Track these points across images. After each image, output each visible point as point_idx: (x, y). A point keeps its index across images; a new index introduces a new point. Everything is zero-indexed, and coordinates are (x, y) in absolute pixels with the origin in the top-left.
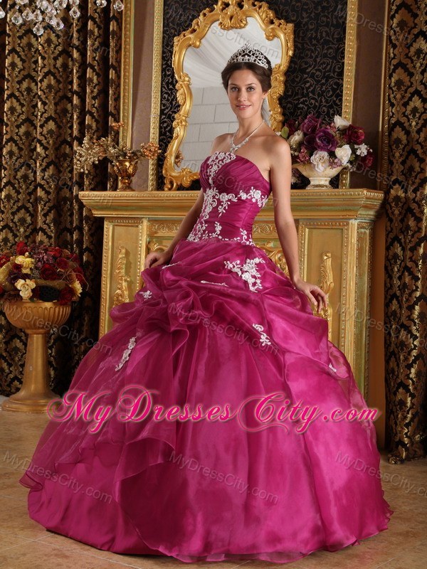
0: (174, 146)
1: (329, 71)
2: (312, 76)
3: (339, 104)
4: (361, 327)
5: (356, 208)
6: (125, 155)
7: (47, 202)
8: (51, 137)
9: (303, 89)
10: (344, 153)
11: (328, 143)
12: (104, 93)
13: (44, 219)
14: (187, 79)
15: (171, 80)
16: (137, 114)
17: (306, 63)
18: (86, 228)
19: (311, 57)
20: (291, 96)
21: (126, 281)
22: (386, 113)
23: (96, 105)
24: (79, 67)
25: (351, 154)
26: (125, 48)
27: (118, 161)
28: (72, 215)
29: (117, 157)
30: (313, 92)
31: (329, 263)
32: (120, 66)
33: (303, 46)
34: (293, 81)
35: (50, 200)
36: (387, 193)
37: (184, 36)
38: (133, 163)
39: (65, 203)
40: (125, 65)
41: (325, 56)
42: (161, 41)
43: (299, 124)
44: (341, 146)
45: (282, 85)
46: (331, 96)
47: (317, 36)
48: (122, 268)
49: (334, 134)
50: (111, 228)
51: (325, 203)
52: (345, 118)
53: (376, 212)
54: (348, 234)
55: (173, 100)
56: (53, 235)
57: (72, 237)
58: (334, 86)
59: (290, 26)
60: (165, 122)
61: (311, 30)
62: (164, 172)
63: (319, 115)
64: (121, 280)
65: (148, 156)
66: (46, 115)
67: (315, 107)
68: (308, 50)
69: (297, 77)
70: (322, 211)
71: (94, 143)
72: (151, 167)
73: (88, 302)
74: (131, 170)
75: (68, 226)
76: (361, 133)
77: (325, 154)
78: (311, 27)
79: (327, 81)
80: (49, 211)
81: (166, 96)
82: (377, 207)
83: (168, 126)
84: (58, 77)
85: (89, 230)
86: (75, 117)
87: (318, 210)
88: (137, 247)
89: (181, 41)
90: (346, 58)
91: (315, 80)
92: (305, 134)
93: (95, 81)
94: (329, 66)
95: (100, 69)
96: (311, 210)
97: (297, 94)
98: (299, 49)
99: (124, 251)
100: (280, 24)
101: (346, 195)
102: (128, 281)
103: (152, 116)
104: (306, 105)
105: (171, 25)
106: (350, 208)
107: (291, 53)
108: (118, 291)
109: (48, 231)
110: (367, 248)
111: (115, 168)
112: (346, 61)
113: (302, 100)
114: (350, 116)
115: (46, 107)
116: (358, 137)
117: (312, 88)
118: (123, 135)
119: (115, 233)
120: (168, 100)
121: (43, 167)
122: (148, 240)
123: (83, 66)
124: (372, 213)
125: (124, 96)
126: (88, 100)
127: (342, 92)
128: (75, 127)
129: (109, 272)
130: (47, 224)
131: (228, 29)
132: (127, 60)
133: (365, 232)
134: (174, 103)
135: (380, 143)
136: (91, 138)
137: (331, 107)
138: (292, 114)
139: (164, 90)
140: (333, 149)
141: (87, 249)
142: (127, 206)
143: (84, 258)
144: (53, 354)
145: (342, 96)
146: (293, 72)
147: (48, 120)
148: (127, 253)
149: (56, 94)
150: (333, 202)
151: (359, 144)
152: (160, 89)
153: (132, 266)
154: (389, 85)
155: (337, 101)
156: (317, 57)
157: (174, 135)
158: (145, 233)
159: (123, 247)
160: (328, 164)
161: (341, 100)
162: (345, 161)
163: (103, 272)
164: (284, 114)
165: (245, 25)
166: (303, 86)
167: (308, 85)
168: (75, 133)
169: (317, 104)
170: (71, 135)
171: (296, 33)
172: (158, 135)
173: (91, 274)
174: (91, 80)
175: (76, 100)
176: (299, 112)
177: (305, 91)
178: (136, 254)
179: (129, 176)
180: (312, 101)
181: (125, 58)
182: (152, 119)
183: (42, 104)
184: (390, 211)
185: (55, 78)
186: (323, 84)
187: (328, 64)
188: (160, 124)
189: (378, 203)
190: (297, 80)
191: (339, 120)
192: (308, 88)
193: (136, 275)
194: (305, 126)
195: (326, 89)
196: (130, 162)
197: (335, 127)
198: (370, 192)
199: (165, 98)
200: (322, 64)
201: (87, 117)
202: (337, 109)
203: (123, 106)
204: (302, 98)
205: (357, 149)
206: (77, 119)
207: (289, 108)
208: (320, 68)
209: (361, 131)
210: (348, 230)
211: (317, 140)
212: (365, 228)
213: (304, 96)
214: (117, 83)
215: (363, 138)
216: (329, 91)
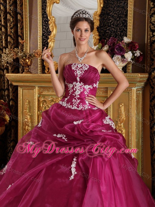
1: (121, 14)
2: (113, 17)
3: (126, 30)
4: (139, 138)
5: (135, 82)
6: (26, 56)
9: (108, 23)
10: (129, 56)
11: (121, 51)
12: (16, 26)
14: (54, 19)
15: (46, 19)
16: (32, 36)
17: (109, 10)
18: (11, 90)
19: (112, 7)
20: (102, 27)
22: (149, 35)
23: (12, 32)
24: (4, 14)
25: (132, 56)
26: (25, 4)
27: (23, 59)
28: (4, 83)
29: (22, 57)
30: (113, 24)
31: (123, 109)
33: (108, 2)
34: (104, 19)
36: (150, 74)
38: (30, 60)
39: (1, 77)
40: (25, 12)
41: (119, 6)
43: (107, 42)
44: (127, 52)
45: (99, 22)
46: (122, 26)
48: (27, 109)
49: (123, 46)
50: (21, 91)
52: (129, 37)
53: (145, 83)
54: (131, 95)
55: (48, 29)
57: (5, 93)
58: (123, 21)
60: (45, 39)
62: (45, 64)
63: (116, 35)
64: (27, 114)
65: (36, 57)
67: (114, 32)
68: (111, 4)
69: (105, 17)
71: (11, 51)
72: (39, 61)
73: (13, 123)
74: (29, 63)
75: (3, 88)
76: (137, 45)
77: (120, 56)
79: (120, 19)
81: (45, 27)
82: (145, 81)
83: (46, 41)
85: (12, 90)
86: (3, 37)
88: (33, 99)
90: (128, 8)
91: (114, 18)
92: (110, 47)
93: (11, 20)
94: (121, 12)
95: (13, 14)
96: (113, 83)
97: (105, 25)
98: (106, 3)
99: (27, 101)
101: (130, 76)
102: (30, 115)
103: (39, 36)
104: (110, 31)
106: (132, 82)
107: (102, 5)
108: (26, 120)
110: (141, 100)
111: (22, 62)
113: (108, 28)
114: (131, 36)
116: (135, 47)
117: (113, 23)
118: (26, 46)
119: (23, 93)
122: (38, 96)
123: (6, 13)
124: (143, 84)
125: (25, 27)
126: (8, 30)
127: (127, 24)
128: (3, 42)
129: (21, 111)
132: (26, 10)
133: (140, 93)
134: (48, 30)
135: (146, 49)
136: (11, 48)
137: (122, 32)
138: (103, 35)
139: (43, 24)
140: (123, 54)
141: (12, 99)
142: (28, 81)
143: (11, 103)
145: (127, 26)
146: (103, 15)
148: (29, 102)
151: (136, 51)
152: (41, 24)
153: (32, 108)
154: (150, 21)
155: (125, 29)
156: (114, 7)
157: (49, 46)
158: (37, 93)
159: (27, 99)
160: (121, 61)
161: (127, 28)
162: (129, 59)
163: (19, 111)
164: (99, 35)
166: (108, 21)
167: (111, 21)
168: (4, 45)
169: (115, 30)
170: (2, 45)
172: (41, 46)
173: (14, 111)
174: (9, 20)
175: (3, 29)
176: (107, 34)
178: (33, 102)
179: (28, 66)
180: (113, 29)
181: (25, 9)
182: (38, 38)
184: (152, 83)
186: (118, 21)
187: (120, 11)
188: (42, 40)
189: (145, 79)
190: (106, 19)
191: (126, 39)
192: (111, 23)
193: (33, 112)
194: (109, 42)
195: (119, 23)
196: (28, 60)
197: (124, 43)
198: (142, 75)
199: (44, 28)
200: (117, 11)
201: (8, 38)
202: (125, 33)
203: (25, 32)
204: (108, 27)
205: (135, 53)
206: (4, 38)
207: (102, 33)
208: (116, 13)
209: (136, 44)
210: (131, 92)
211: (115, 50)
212: (140, 91)
213: (109, 26)
214: (21, 21)
215: (138, 47)
216: (121, 24)
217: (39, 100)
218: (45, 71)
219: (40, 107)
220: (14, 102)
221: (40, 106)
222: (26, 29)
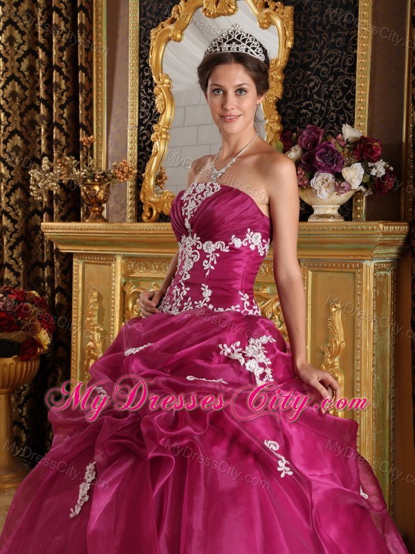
0: (153, 165)
1: (338, 65)
2: (317, 73)
3: (351, 107)
4: (383, 398)
5: (371, 246)
6: (93, 178)
7: (13, 233)
8: (17, 154)
9: (306, 89)
11: (332, 161)
13: (10, 253)
14: (167, 81)
15: (150, 83)
16: (112, 126)
17: (309, 56)
18: (57, 264)
19: (316, 48)
20: (290, 99)
21: (98, 331)
22: (410, 119)
23: (65, 115)
24: (46, 70)
25: (364, 175)
26: (97, 45)
27: (86, 185)
28: (42, 247)
29: (85, 180)
30: (318, 93)
31: (338, 317)
32: (91, 68)
33: (305, 34)
34: (294, 80)
35: (16, 230)
36: (413, 225)
37: (163, 27)
38: (104, 187)
40: (97, 66)
42: (138, 34)
43: (297, 137)
44: (349, 165)
45: (280, 86)
46: (341, 98)
47: (321, 21)
48: (94, 316)
49: (340, 149)
50: (81, 266)
51: (332, 239)
52: (359, 125)
53: (399, 249)
54: (361, 280)
55: (152, 107)
56: (21, 272)
57: (44, 274)
58: (344, 85)
59: (289, 9)
60: (145, 134)
61: (315, 13)
62: (141, 197)
63: (326, 121)
64: (93, 329)
65: (120, 178)
66: (10, 129)
67: (321, 113)
68: (312, 39)
69: (298, 75)
70: (327, 249)
72: (129, 190)
75: (40, 260)
76: (377, 147)
77: (330, 176)
78: (314, 9)
79: (335, 78)
80: (16, 243)
81: (145, 102)
82: (400, 244)
83: (147, 139)
84: (23, 83)
85: (61, 266)
86: (43, 130)
87: (323, 249)
88: (110, 289)
89: (159, 33)
90: (358, 48)
91: (321, 78)
92: (304, 150)
93: (63, 87)
94: (338, 59)
95: (68, 72)
96: (313, 249)
97: (299, 96)
98: (300, 38)
99: (95, 294)
100: (277, 7)
101: (356, 230)
102: (101, 332)
103: (129, 126)
104: (310, 111)
105: (148, 14)
106: (363, 246)
107: (289, 44)
108: (90, 344)
109: (15, 267)
110: (389, 295)
112: (359, 52)
113: (305, 104)
114: (365, 124)
115: (10, 119)
116: (373, 153)
117: (317, 89)
118: (98, 151)
119: (86, 273)
120: (147, 107)
121: (9, 191)
122: (123, 281)
123: (50, 68)
124: (393, 250)
125: (97, 103)
126: (55, 111)
127: (354, 92)
128: (43, 142)
129: (79, 319)
130: (14, 259)
131: (214, 16)
132: (100, 60)
133: (386, 275)
134: (154, 111)
135: (404, 159)
137: (341, 112)
138: (293, 122)
139: (142, 95)
140: (338, 170)
141: (59, 289)
142: (96, 241)
143: (56, 300)
144: (24, 414)
145: (354, 97)
146: (293, 69)
147: (12, 134)
148: (100, 297)
149: (21, 103)
150: (339, 239)
151: (374, 161)
152: (137, 94)
153: (106, 313)
155: (349, 104)
156: (322, 48)
157: (153, 151)
158: (119, 273)
159: (94, 290)
160: (333, 189)
161: (353, 103)
162: (356, 185)
164: (283, 123)
165: (235, 10)
166: (306, 85)
167: (312, 84)
168: (43, 149)
169: (323, 108)
170: (40, 150)
171: (296, 18)
172: (136, 151)
174: (58, 86)
175: (43, 110)
176: (301, 119)
177: (308, 92)
178: (110, 299)
180: (317, 105)
181: (97, 58)
182: (129, 131)
183: (5, 115)
185: (20, 83)
186: (330, 83)
187: (336, 57)
188: (139, 137)
189: (400, 239)
190: (299, 78)
191: (347, 130)
192: (311, 89)
193: (110, 324)
194: (304, 139)
195: (334, 89)
196: (99, 186)
197: (343, 140)
198: (389, 225)
199: (143, 105)
200: (329, 57)
201: (54, 130)
202: (348, 114)
203: (97, 116)
204: (304, 101)
205: (372, 168)
206: (45, 133)
207: (289, 115)
208: (327, 62)
209: (376, 144)
210: (361, 273)
211: (317, 158)
212: (386, 270)
213: (307, 99)
214: (88, 88)
215: (379, 152)
216: (338, 92)
217: (123, 293)
218: (143, 215)
219: (126, 311)
220: (65, 296)
221: (126, 307)
222: (100, 109)
